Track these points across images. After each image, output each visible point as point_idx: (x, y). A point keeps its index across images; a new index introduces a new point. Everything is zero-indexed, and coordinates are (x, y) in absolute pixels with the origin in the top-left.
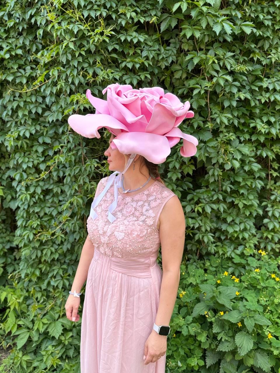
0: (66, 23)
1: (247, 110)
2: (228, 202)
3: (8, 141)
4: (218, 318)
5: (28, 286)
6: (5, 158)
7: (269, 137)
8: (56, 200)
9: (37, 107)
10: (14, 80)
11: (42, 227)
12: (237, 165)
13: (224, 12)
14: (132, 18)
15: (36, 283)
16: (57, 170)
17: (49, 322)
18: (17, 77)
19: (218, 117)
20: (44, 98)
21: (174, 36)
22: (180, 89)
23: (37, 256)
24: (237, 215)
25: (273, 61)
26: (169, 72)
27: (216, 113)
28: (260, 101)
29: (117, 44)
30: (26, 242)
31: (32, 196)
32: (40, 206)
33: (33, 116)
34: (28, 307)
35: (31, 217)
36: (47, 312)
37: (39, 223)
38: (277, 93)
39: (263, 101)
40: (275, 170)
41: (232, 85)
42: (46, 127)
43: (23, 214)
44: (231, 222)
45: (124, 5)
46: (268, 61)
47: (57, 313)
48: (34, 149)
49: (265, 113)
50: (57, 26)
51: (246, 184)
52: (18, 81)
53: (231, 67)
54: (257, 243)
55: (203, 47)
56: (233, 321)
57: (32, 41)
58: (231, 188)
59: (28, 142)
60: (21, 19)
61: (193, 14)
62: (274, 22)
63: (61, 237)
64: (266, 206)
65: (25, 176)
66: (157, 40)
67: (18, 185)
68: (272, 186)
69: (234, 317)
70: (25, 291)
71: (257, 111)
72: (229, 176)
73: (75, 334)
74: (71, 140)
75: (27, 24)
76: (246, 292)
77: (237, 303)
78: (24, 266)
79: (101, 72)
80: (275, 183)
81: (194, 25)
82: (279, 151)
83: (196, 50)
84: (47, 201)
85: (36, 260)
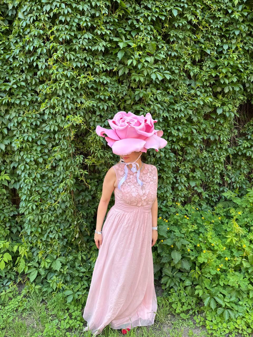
0: (62, 70)
1: (166, 123)
3: (15, 144)
4: (160, 244)
5: (32, 240)
7: (178, 138)
8: (50, 181)
9: (36, 121)
11: (41, 200)
12: (163, 154)
13: (156, 66)
14: (102, 68)
17: (51, 261)
18: (22, 101)
20: (41, 114)
21: (125, 78)
23: (38, 220)
25: (180, 93)
26: (123, 100)
28: (173, 117)
29: (93, 83)
30: (30, 211)
31: (34, 180)
32: (39, 187)
34: (33, 254)
35: (33, 194)
36: (47, 255)
37: (39, 198)
38: (182, 113)
39: (175, 117)
40: (180, 155)
41: (160, 109)
42: (42, 134)
43: (27, 192)
45: (97, 59)
46: (177, 93)
48: (34, 148)
49: (175, 124)
50: (56, 72)
51: (167, 165)
52: (23, 103)
53: (160, 99)
54: (173, 198)
55: (144, 86)
56: (169, 244)
57: (32, 77)
58: (159, 168)
59: (30, 144)
60: (24, 62)
61: (140, 66)
62: (180, 71)
64: (177, 177)
65: (28, 167)
66: (116, 81)
67: (22, 173)
68: (178, 165)
69: (169, 242)
71: (171, 123)
72: (158, 161)
73: (69, 267)
74: (65, 143)
75: (29, 65)
76: (172, 227)
77: (169, 234)
78: (28, 227)
79: (85, 101)
80: (180, 163)
81: (139, 74)
82: (182, 145)
83: (139, 88)
84: (43, 182)
85: (38, 222)
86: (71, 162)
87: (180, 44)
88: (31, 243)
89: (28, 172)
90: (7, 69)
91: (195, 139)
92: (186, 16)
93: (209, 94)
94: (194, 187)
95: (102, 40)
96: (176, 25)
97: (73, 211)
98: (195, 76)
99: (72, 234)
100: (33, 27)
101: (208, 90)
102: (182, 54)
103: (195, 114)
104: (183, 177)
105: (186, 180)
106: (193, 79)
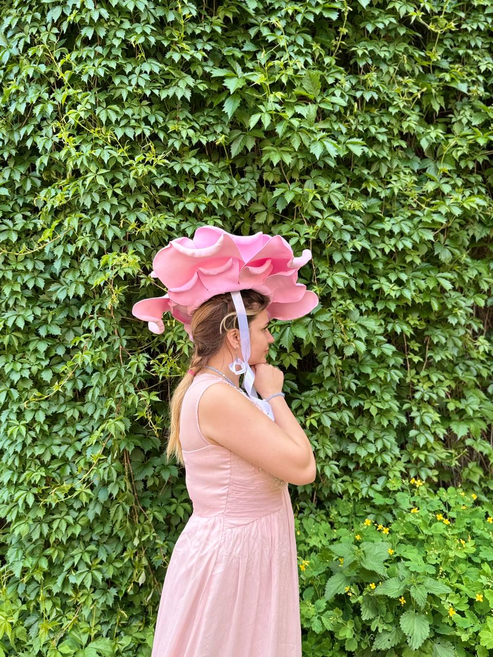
0: (90, 146)
1: (366, 265)
2: (353, 407)
4: (367, 595)
5: (25, 591)
7: (401, 303)
8: (70, 431)
9: (35, 278)
11: (49, 481)
12: (362, 347)
13: (322, 125)
14: (189, 138)
16: (74, 379)
17: (73, 651)
18: (2, 231)
19: (328, 277)
20: (49, 263)
21: (250, 162)
23: (41, 534)
24: (370, 428)
25: (396, 191)
26: (247, 214)
27: (323, 272)
28: (383, 250)
29: (167, 176)
30: (21, 511)
31: (29, 427)
32: (43, 445)
33: (29, 293)
34: (28, 632)
35: (28, 465)
36: (65, 635)
37: (43, 474)
38: (406, 238)
39: (387, 251)
40: (415, 353)
41: (341, 230)
42: (51, 309)
43: (14, 461)
44: (362, 439)
45: (175, 118)
46: (388, 192)
47: (84, 633)
48: (31, 347)
49: (390, 269)
50: (74, 152)
51: (378, 377)
52: (3, 238)
53: (340, 204)
54: (404, 470)
55: (296, 177)
56: (393, 595)
57: (25, 175)
58: (356, 385)
59: (21, 336)
61: (280, 129)
62: (390, 137)
63: (86, 494)
64: (410, 410)
65: (15, 394)
66: (226, 169)
68: (412, 377)
69: (392, 589)
70: (19, 603)
71: (380, 266)
72: (351, 367)
74: (102, 326)
75: (16, 148)
76: (403, 547)
77: (392, 567)
78: (17, 556)
79: (147, 219)
80: (418, 373)
81: (281, 145)
82: (418, 323)
83: (286, 182)
84: (54, 435)
85: (40, 542)
86: (119, 375)
87: (384, 71)
88: (24, 602)
89: (15, 408)
91: (450, 307)
92: (394, 8)
93: (476, 191)
94: (463, 439)
95: (184, 74)
96: (370, 28)
97: (128, 509)
98: (435, 148)
100: (25, 61)
101: (472, 180)
102: (391, 96)
103: (442, 243)
104: (428, 412)
105: (439, 420)
106: (431, 157)
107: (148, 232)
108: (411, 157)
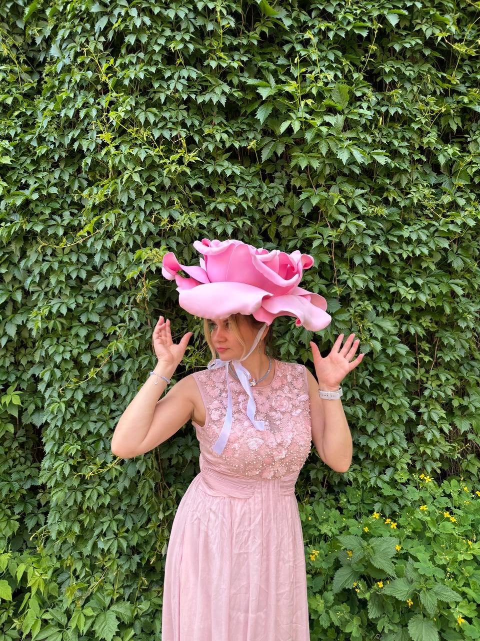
0: (129, 146)
1: (384, 269)
2: (366, 401)
3: (33, 321)
4: (375, 593)
5: (60, 550)
6: (26, 347)
7: (417, 305)
8: (106, 409)
9: (78, 270)
10: (44, 231)
11: (84, 454)
12: (378, 346)
13: (349, 134)
14: (222, 141)
15: (75, 547)
16: (110, 363)
17: (95, 614)
18: (50, 226)
19: (348, 279)
20: (91, 256)
21: (279, 168)
22: (290, 240)
23: (75, 501)
24: (381, 422)
25: (415, 201)
26: (274, 217)
27: (344, 273)
28: (400, 255)
29: (201, 178)
30: (59, 479)
31: (69, 404)
32: (81, 421)
33: (73, 283)
34: (60, 588)
35: (66, 439)
36: (92, 594)
37: (79, 448)
38: (423, 245)
39: (405, 256)
40: (425, 352)
41: (364, 234)
42: (93, 298)
43: (55, 435)
44: (372, 432)
45: (211, 123)
46: (408, 201)
47: (108, 595)
48: (73, 332)
49: (408, 274)
50: (113, 151)
51: (391, 375)
52: (50, 232)
53: (363, 209)
54: (410, 462)
55: (322, 182)
57: (74, 175)
58: (370, 381)
59: (64, 321)
60: (57, 144)
61: (309, 136)
62: (411, 151)
63: (116, 469)
64: (418, 406)
65: (58, 374)
66: (256, 174)
67: (46, 389)
68: (422, 375)
69: (400, 590)
70: (55, 560)
71: (397, 270)
72: (365, 364)
73: (138, 632)
74: (135, 316)
75: (66, 151)
76: (410, 543)
77: (400, 564)
78: (55, 519)
79: (179, 216)
80: (427, 372)
81: (310, 151)
82: (430, 325)
83: (312, 187)
84: (91, 412)
85: (75, 508)
86: (150, 361)
87: (409, 90)
88: (59, 559)
89: (57, 386)
90: (26, 163)
91: (461, 311)
92: (421, 30)
94: (466, 433)
95: (221, 82)
96: (397, 48)
97: (153, 485)
98: (450, 164)
99: (153, 542)
100: (76, 70)
102: (414, 113)
103: (455, 251)
104: (436, 409)
105: (444, 416)
106: (446, 173)
107: (180, 228)
108: (428, 172)
